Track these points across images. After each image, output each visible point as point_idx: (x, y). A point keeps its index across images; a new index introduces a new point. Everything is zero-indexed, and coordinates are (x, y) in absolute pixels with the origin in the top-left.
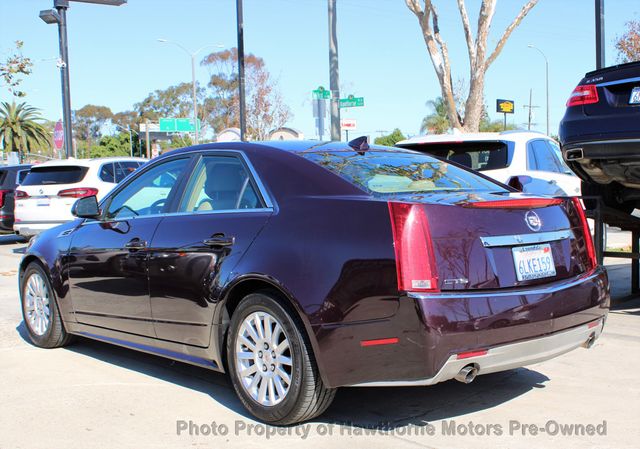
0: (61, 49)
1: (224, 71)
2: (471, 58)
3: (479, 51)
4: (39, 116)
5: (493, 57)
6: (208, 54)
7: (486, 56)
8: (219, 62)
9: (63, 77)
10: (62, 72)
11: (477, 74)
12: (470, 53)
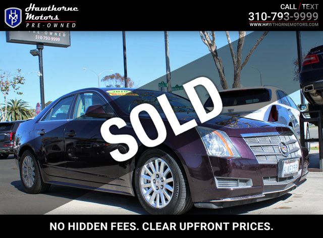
0: (40, 68)
1: (112, 84)
2: (234, 64)
3: (238, 61)
4: (27, 105)
5: (244, 63)
6: (104, 76)
7: (241, 63)
8: (110, 80)
9: (40, 80)
10: (40, 78)
11: (238, 72)
12: (234, 62)
